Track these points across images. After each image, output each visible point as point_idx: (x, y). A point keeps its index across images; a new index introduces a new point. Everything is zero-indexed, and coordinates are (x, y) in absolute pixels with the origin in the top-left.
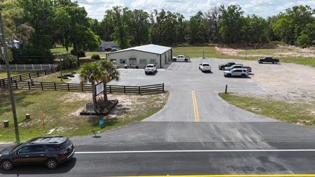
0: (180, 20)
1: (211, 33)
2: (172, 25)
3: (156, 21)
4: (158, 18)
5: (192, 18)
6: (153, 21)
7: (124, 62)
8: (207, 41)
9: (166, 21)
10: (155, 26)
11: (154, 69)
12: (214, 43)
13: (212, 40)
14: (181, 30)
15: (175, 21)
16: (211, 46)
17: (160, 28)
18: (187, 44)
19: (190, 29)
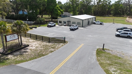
0: (109, 3)
1: (126, 10)
2: (105, 6)
3: (96, 4)
4: (97, 2)
5: (116, 2)
6: (95, 4)
7: (65, 23)
8: (123, 14)
9: (102, 4)
10: (96, 6)
11: (76, 27)
12: (127, 15)
13: (126, 14)
14: (109, 8)
15: (106, 4)
16: (125, 17)
17: (98, 7)
18: (111, 16)
19: (114, 8)
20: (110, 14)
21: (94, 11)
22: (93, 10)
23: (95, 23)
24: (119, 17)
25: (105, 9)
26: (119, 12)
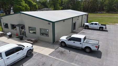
14: (102, 3)
17: (89, 2)
18: (104, 12)
19: (108, 3)
20: (103, 10)
21: (83, 7)
22: (83, 5)
23: (88, 26)
24: (114, 13)
25: (96, 4)
26: (114, 7)
